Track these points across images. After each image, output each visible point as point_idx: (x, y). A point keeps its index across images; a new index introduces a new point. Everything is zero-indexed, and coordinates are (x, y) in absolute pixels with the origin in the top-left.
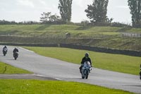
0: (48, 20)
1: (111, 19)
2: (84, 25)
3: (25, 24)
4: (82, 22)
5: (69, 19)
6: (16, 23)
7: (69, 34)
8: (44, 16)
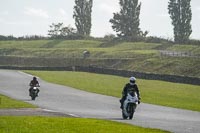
0: (59, 33)
1: (146, 33)
2: (108, 41)
3: (28, 39)
4: (106, 37)
5: (88, 32)
6: (15, 39)
7: (88, 53)
8: (53, 29)
